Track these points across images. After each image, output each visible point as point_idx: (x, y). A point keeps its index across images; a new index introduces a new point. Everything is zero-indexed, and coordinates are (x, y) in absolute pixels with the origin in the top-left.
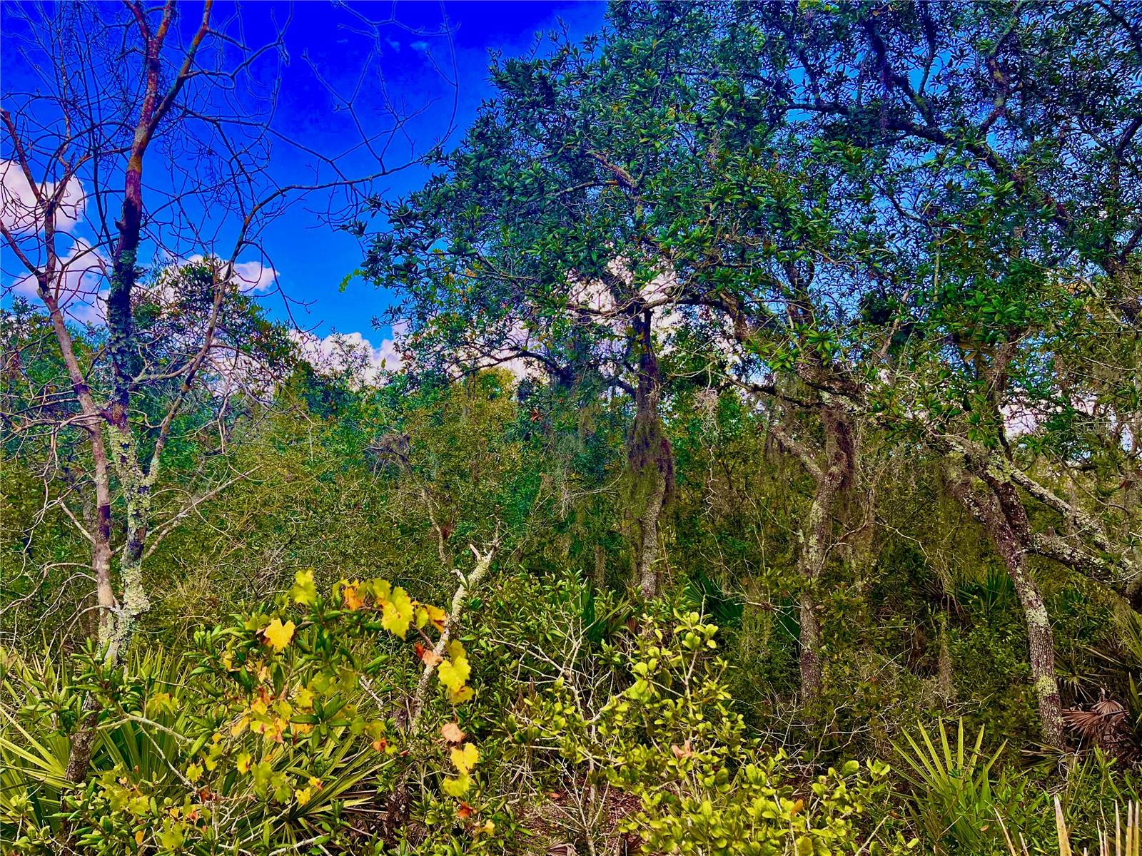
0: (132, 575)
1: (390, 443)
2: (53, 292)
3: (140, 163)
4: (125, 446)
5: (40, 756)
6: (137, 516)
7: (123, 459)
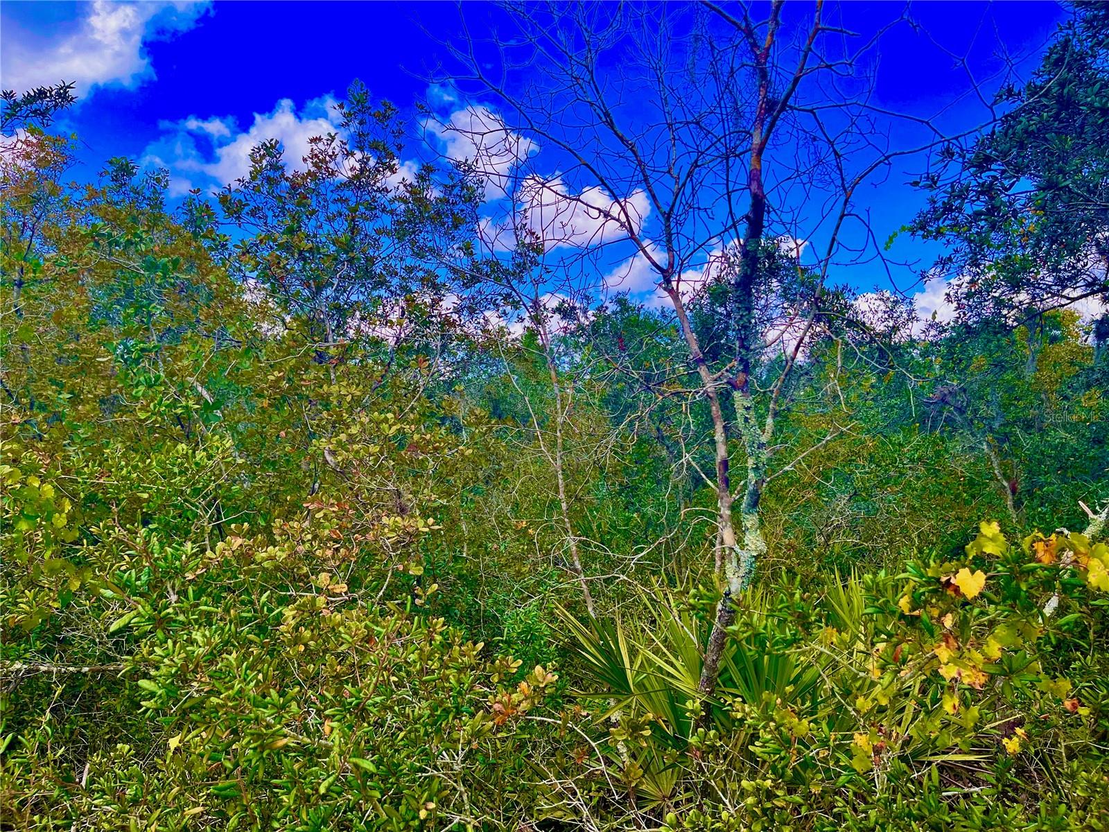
0: (750, 521)
1: (945, 395)
2: (674, 284)
3: (759, 162)
4: (748, 409)
5: (672, 665)
6: (756, 469)
7: (746, 420)
